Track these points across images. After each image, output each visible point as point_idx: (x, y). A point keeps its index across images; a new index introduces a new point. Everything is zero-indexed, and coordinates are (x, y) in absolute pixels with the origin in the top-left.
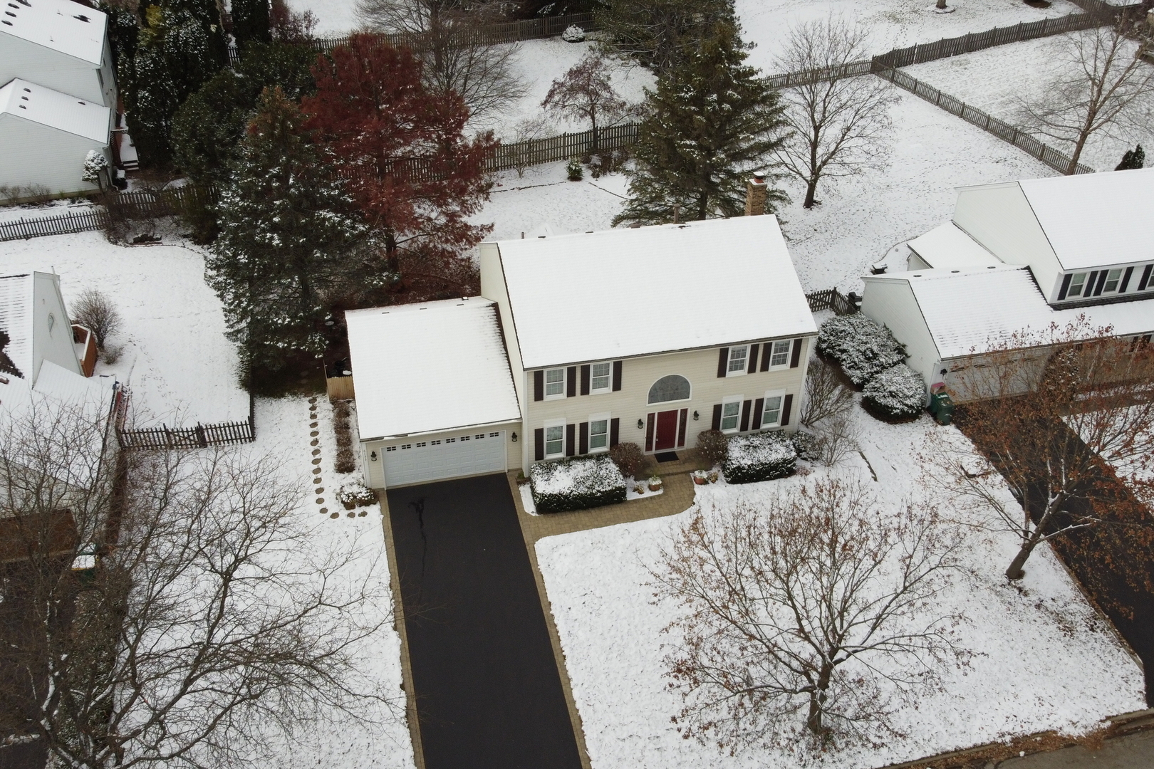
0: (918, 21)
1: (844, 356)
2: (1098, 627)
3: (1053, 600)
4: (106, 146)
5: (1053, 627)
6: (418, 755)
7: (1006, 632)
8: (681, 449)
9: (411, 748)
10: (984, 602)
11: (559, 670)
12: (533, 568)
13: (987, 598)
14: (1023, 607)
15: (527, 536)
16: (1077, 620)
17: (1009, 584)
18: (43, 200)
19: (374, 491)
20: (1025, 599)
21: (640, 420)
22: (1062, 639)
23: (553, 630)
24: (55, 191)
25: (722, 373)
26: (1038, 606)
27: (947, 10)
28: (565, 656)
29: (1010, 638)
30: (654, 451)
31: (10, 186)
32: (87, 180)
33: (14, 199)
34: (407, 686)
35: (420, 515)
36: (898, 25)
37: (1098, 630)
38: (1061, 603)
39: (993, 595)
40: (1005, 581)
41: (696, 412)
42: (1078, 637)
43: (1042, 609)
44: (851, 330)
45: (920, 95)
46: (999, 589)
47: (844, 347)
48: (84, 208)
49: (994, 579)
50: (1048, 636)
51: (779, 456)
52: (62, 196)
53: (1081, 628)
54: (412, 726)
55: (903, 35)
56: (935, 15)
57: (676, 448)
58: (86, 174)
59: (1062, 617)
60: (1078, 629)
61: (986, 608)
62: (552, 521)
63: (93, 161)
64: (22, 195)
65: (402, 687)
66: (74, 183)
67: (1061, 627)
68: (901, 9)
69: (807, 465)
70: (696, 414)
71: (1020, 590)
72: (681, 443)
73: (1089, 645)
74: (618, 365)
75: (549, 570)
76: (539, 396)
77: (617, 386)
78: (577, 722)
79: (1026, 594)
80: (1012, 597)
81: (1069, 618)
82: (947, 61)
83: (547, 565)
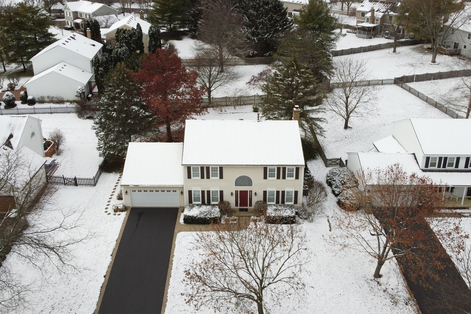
0: (422, 67)
1: (334, 183)
2: (410, 304)
3: (392, 289)
4: (85, 85)
5: (388, 300)
6: (99, 302)
7: (365, 299)
8: (250, 208)
9: (98, 299)
10: (360, 285)
11: (167, 281)
12: (173, 242)
13: (363, 284)
14: (377, 290)
15: (176, 231)
16: (400, 299)
17: (374, 280)
18: (61, 101)
19: (126, 207)
20: (379, 287)
21: (232, 193)
22: (391, 306)
23: (171, 266)
24: (65, 99)
25: (265, 177)
26: (384, 291)
27: (436, 63)
28: (171, 276)
29: (366, 301)
30: (239, 207)
31: (51, 96)
32: (76, 96)
33: (51, 101)
34: (107, 276)
35: (139, 218)
36: (413, 68)
37: (409, 305)
38: (395, 291)
39: (366, 284)
40: (373, 278)
41: (255, 193)
42: (398, 306)
43: (386, 292)
44: (339, 173)
45: (412, 93)
46: (369, 281)
47: (335, 179)
48: (74, 105)
49: (368, 277)
50: (384, 303)
51: (287, 214)
52: (68, 101)
53: (401, 303)
54: (102, 291)
55: (414, 71)
56: (430, 65)
57: (248, 207)
58: (76, 94)
59: (394, 297)
60: (400, 303)
61: (360, 288)
62: (189, 226)
63: (79, 90)
64: (54, 99)
65: (105, 276)
66: (73, 97)
67: (392, 301)
68: (416, 62)
69: (301, 221)
70: (256, 194)
71: (378, 283)
72: (251, 205)
73: (403, 310)
74: (221, 169)
75: (179, 244)
76: (189, 177)
77: (221, 177)
78: (165, 301)
79: (380, 285)
80: (374, 285)
81: (397, 298)
82: (429, 82)
83: (179, 242)
